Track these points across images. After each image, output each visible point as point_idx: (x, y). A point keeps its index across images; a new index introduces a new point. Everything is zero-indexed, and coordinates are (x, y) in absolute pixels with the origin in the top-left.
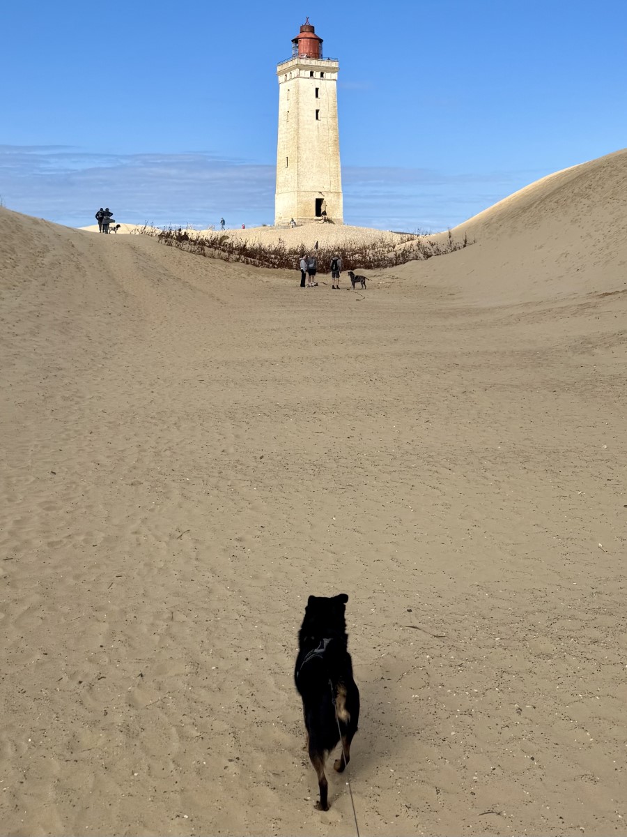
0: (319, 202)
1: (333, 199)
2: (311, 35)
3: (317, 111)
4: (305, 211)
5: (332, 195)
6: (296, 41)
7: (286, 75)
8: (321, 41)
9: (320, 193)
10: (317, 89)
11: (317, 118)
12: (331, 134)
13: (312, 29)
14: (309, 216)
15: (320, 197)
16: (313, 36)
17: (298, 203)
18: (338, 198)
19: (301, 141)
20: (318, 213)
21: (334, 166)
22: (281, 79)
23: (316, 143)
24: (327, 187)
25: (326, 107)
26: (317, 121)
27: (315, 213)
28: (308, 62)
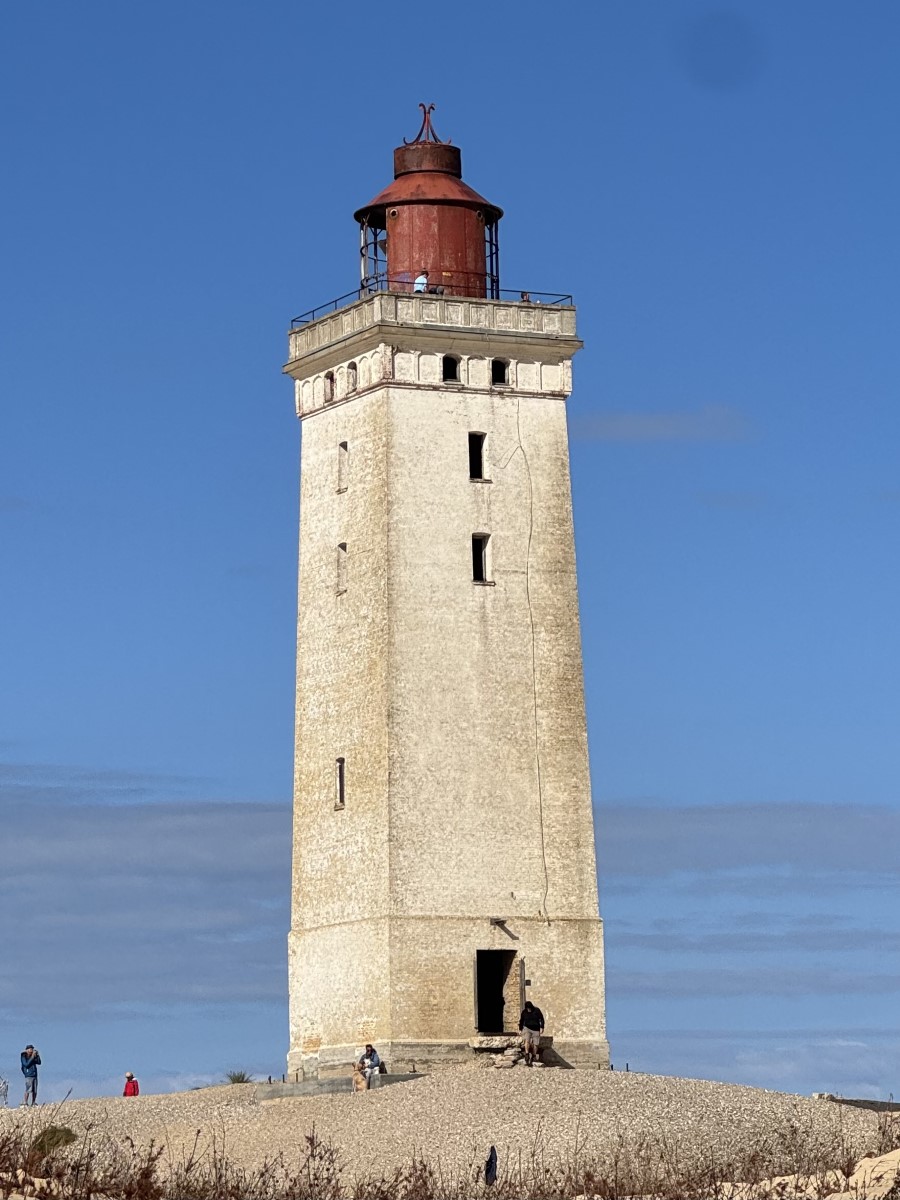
0: (493, 968)
1: (556, 954)
2: (443, 189)
3: (479, 543)
4: (427, 1010)
5: (553, 934)
6: (374, 217)
7: (330, 377)
8: (491, 215)
9: (499, 923)
10: (476, 441)
11: (478, 575)
12: (543, 649)
13: (450, 162)
14: (449, 1034)
15: (499, 942)
16: (455, 194)
17: (395, 974)
18: (585, 947)
19: (406, 682)
20: (490, 1018)
21: (564, 797)
22: (309, 392)
23: (474, 694)
24: (528, 898)
25: (522, 521)
26: (479, 588)
27: (472, 1020)
28: (432, 314)
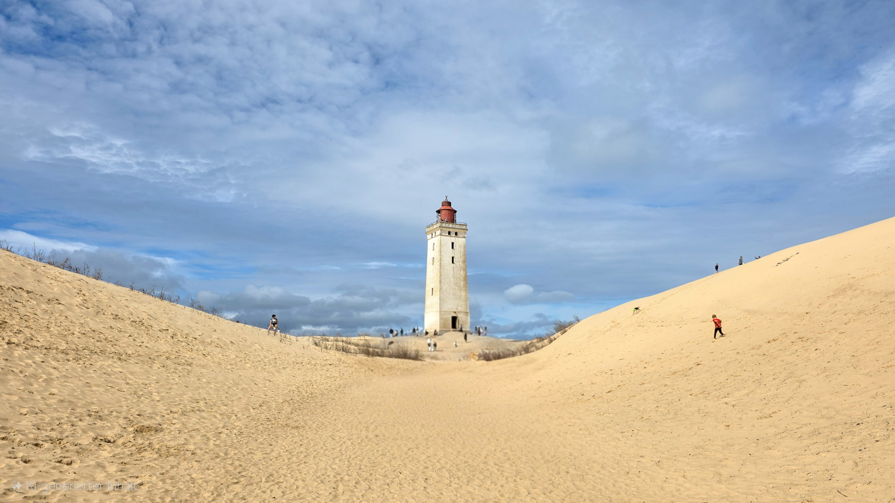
0: (454, 319)
1: (463, 317)
3: (453, 258)
4: (445, 324)
5: (463, 314)
6: (439, 212)
7: (432, 234)
8: (455, 212)
9: (455, 312)
10: (453, 243)
11: (453, 262)
12: (462, 273)
13: (449, 204)
14: (448, 328)
15: (455, 315)
16: (450, 209)
17: (440, 319)
18: (467, 316)
19: (442, 277)
20: (454, 326)
22: (429, 236)
23: (452, 279)
24: (460, 309)
25: (459, 255)
27: (451, 326)
28: (447, 225)
